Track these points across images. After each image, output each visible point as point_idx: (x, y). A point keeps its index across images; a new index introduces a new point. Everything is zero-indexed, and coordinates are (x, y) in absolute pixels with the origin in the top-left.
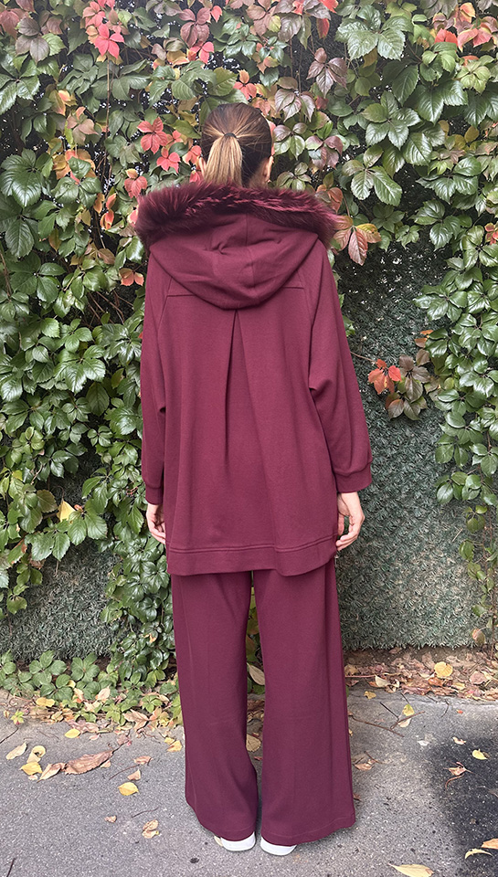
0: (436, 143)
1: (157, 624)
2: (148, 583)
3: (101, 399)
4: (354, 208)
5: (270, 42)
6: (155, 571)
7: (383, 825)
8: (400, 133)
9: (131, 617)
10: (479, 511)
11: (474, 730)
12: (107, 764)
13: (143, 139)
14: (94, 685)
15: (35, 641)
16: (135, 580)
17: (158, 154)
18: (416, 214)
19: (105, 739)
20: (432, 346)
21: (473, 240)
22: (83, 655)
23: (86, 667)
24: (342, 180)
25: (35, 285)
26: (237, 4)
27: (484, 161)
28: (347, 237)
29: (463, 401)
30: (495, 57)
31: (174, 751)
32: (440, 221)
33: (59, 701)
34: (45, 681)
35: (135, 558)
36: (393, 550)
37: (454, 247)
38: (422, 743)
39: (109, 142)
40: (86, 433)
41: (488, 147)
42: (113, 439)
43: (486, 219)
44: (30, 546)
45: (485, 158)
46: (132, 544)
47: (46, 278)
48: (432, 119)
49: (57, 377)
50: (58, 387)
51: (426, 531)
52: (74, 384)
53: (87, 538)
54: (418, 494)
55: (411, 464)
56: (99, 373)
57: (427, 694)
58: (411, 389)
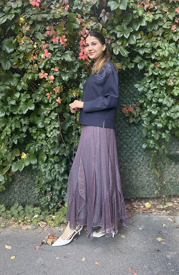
0: (138, 38)
1: (51, 193)
2: (48, 179)
3: (35, 118)
4: (114, 58)
5: (87, 6)
6: (50, 174)
8: (128, 34)
9: (43, 192)
10: (155, 152)
13: (47, 32)
14: (32, 214)
15: (13, 200)
16: (43, 178)
17: (52, 37)
18: (134, 59)
19: (34, 231)
20: (140, 100)
21: (151, 67)
22: (29, 205)
23: (30, 208)
24: (110, 48)
27: (154, 43)
29: (149, 117)
30: (155, 12)
32: (141, 62)
34: (15, 213)
35: (43, 170)
37: (146, 70)
38: (140, 228)
39: (36, 34)
40: (28, 129)
41: (154, 39)
42: (37, 131)
43: (154, 61)
44: (11, 167)
46: (42, 165)
47: (15, 79)
48: (136, 30)
49: (19, 110)
50: (19, 113)
51: (142, 160)
52: (24, 111)
53: (30, 164)
54: (139, 148)
55: (136, 138)
56: (33, 107)
57: (143, 213)
58: (135, 113)
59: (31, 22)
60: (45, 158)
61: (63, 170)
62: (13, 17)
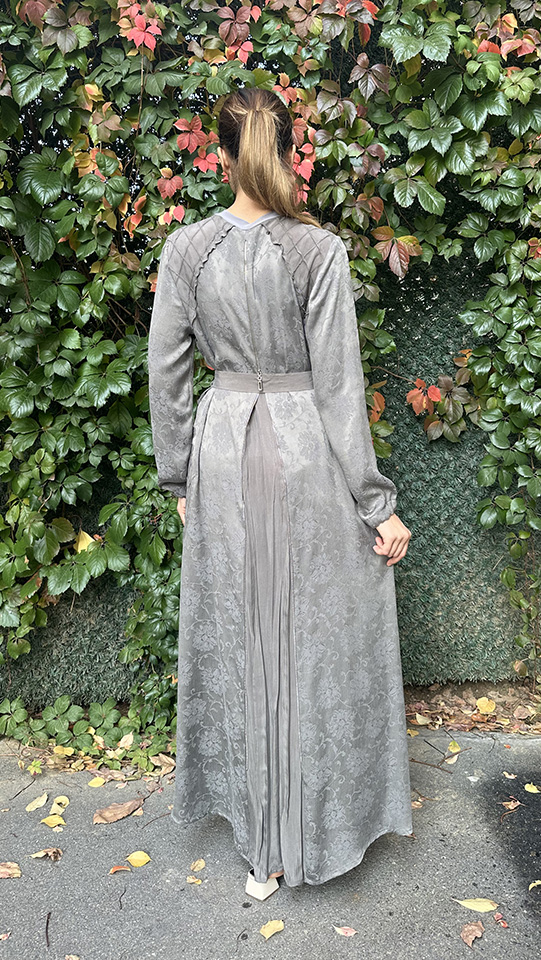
0: (479, 153)
2: (170, 620)
3: (123, 420)
4: (395, 220)
5: (312, 43)
8: (444, 139)
9: (153, 657)
10: (522, 537)
11: (524, 764)
12: (140, 812)
13: (179, 137)
14: (115, 731)
15: (46, 687)
16: (157, 616)
17: (196, 155)
18: (459, 226)
19: (133, 787)
20: (474, 364)
21: (516, 254)
22: (100, 701)
23: (106, 713)
24: (383, 189)
25: (55, 294)
26: (277, 6)
27: (529, 174)
28: (388, 248)
29: (507, 421)
30: (538, 69)
32: (483, 234)
33: (78, 749)
34: (61, 728)
35: (158, 592)
36: (433, 579)
37: (498, 262)
38: (472, 779)
39: (139, 142)
40: (107, 455)
41: (533, 160)
42: (136, 463)
43: (529, 233)
44: (45, 580)
45: (530, 170)
46: (154, 576)
47: (66, 287)
48: (476, 127)
49: (78, 392)
50: (80, 404)
51: (466, 559)
52: (96, 398)
53: (107, 569)
54: (458, 520)
55: (450, 489)
56: (124, 387)
57: (472, 730)
58: (451, 409)
59: (123, 102)
60: (162, 552)
62: (62, 82)
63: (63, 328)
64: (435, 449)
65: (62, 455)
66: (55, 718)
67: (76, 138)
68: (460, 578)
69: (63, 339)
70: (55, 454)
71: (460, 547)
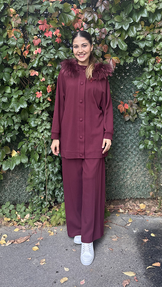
0: (138, 29)
1: (44, 192)
2: (41, 178)
3: (26, 115)
4: (112, 51)
6: (43, 174)
7: (120, 259)
8: (127, 25)
9: (36, 190)
10: (153, 153)
11: (152, 227)
12: (28, 240)
13: (40, 26)
14: (24, 213)
15: (3, 198)
16: (37, 177)
17: (45, 32)
18: (133, 53)
19: (28, 232)
20: (138, 97)
21: (151, 62)
22: (20, 203)
23: (21, 207)
24: (107, 41)
25: (2, 75)
28: (109, 61)
29: (148, 116)
30: (159, 1)
31: (51, 235)
32: (141, 55)
33: (12, 219)
34: (7, 212)
35: (37, 170)
36: (126, 165)
37: (146, 64)
38: (134, 231)
39: (28, 27)
40: (20, 126)
41: (157, 31)
42: (29, 129)
43: (156, 55)
44: (2, 165)
45: (156, 35)
46: (36, 165)
47: (6, 73)
48: (137, 21)
49: (10, 107)
50: (11, 110)
51: (137, 159)
52: (16, 109)
53: (21, 163)
54: (134, 147)
55: (132, 136)
56: (25, 106)
57: (137, 214)
58: (132, 111)
59: (22, 14)
60: (38, 157)
61: (57, 170)
62: (2, 8)
63: (5, 86)
64: (128, 124)
65: (6, 126)
66: (5, 209)
67: (7, 25)
68: (135, 165)
69: (5, 90)
70: (4, 126)
71: (135, 155)
